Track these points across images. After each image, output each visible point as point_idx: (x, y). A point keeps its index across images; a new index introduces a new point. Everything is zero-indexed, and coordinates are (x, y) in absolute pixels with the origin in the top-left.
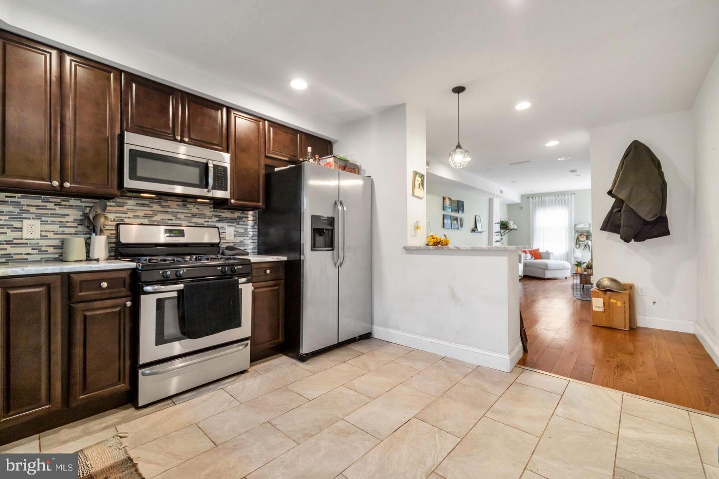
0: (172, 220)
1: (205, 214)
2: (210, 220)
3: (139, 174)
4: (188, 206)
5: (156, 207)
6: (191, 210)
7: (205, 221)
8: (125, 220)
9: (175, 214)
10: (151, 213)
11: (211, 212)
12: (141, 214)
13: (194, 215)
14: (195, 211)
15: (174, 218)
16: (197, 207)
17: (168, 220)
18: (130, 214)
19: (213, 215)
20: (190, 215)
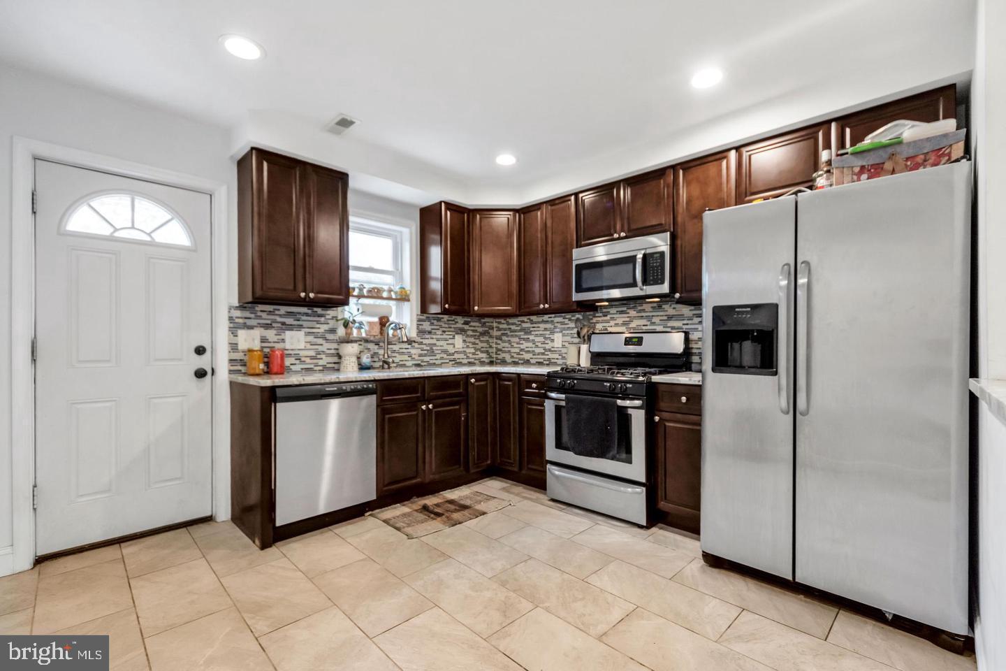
0: (646, 325)
1: (683, 315)
2: (690, 322)
3: (585, 286)
4: (663, 306)
5: (633, 313)
6: (667, 311)
7: (683, 324)
8: (608, 328)
9: (649, 318)
10: (628, 319)
11: (690, 310)
12: (620, 321)
13: (670, 318)
14: (671, 311)
15: (649, 323)
16: (673, 306)
17: (644, 325)
18: (612, 323)
19: (694, 315)
20: (665, 318)
